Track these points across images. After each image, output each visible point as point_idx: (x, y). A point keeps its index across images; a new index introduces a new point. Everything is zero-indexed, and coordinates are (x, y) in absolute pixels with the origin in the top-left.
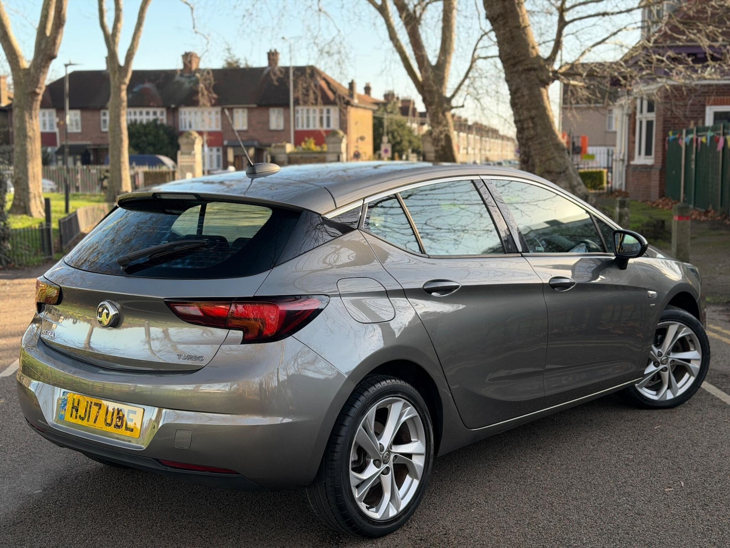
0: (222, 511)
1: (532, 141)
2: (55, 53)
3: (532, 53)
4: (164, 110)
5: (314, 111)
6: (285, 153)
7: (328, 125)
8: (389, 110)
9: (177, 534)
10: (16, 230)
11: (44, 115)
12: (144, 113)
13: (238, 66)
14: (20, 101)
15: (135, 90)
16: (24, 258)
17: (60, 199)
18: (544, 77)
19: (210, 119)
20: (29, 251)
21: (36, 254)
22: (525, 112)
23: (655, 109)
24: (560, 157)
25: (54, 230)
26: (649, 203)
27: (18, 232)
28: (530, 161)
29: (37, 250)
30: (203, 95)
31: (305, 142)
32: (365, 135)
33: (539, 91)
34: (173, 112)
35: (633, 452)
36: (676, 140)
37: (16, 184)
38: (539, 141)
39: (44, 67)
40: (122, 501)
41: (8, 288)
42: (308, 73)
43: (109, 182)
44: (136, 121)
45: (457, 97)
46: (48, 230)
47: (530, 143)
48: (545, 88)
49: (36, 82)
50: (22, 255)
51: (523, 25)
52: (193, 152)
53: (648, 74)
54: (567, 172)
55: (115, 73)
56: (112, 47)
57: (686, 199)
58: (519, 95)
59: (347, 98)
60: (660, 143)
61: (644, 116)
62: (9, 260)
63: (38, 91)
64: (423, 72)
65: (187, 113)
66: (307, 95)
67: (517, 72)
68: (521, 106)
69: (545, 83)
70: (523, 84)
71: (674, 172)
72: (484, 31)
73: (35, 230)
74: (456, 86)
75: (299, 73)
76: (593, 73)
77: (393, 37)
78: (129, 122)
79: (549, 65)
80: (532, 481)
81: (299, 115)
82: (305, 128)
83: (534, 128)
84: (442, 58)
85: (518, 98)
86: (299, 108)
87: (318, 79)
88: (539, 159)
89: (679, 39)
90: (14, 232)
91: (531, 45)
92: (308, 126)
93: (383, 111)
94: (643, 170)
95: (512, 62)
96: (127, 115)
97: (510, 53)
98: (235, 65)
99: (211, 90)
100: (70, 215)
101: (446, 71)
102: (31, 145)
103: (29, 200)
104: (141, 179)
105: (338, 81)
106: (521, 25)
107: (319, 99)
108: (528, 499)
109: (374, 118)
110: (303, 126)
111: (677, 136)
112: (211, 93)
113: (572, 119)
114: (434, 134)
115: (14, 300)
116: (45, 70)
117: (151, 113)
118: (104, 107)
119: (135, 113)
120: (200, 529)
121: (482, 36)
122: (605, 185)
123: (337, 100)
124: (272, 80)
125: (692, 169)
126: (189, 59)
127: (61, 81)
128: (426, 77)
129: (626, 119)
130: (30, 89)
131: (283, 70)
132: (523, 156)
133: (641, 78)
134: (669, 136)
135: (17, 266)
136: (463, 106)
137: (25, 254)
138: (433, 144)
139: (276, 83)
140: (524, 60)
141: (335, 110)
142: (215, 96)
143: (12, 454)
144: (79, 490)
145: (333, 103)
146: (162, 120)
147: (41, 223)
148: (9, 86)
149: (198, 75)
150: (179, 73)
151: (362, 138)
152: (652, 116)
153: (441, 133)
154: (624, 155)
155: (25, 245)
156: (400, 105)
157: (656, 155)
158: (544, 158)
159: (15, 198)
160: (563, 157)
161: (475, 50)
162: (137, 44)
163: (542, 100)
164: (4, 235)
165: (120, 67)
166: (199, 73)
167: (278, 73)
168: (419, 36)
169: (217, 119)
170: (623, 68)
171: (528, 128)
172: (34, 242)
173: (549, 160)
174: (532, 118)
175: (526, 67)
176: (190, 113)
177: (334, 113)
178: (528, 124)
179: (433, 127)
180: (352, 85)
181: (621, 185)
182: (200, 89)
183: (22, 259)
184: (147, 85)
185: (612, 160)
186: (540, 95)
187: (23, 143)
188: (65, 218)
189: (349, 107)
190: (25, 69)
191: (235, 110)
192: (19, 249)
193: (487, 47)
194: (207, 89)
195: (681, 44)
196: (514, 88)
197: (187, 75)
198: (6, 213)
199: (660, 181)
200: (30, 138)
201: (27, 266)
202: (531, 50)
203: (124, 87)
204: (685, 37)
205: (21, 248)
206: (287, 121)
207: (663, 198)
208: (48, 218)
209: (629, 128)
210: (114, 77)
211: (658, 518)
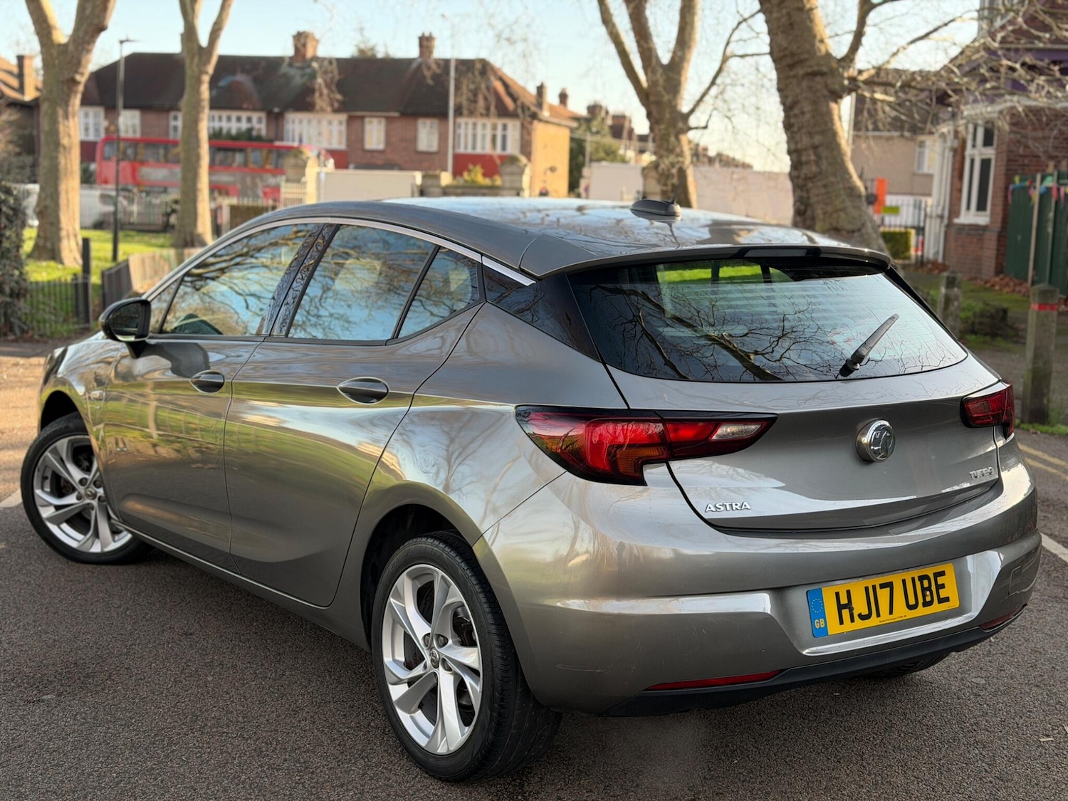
0: (337, 742)
1: (813, 182)
2: (105, 23)
3: (819, 49)
4: (263, 115)
5: (484, 126)
6: (439, 186)
7: (504, 147)
8: (594, 129)
9: (266, 780)
10: (37, 283)
11: (86, 115)
12: (234, 119)
13: (374, 56)
14: (51, 91)
15: (222, 83)
16: (48, 325)
17: (105, 241)
18: (837, 87)
19: (331, 132)
20: (55, 315)
21: (65, 321)
22: (804, 137)
23: (995, 142)
24: (854, 207)
25: (94, 285)
26: (979, 281)
27: (40, 287)
28: (809, 213)
29: (67, 314)
30: (321, 94)
31: (469, 171)
32: (557, 164)
33: (828, 106)
34: (276, 119)
35: (984, 674)
36: (1025, 191)
37: (41, 214)
38: (824, 182)
39: (89, 43)
40: (181, 720)
41: (21, 370)
42: (477, 70)
43: (178, 219)
44: (221, 129)
45: (697, 113)
46: (86, 285)
47: (810, 185)
48: (836, 102)
49: (77, 64)
50: (45, 321)
51: (808, 6)
52: (303, 180)
53: (993, 88)
54: (864, 231)
55: (192, 58)
56: (190, 17)
57: (1036, 278)
58: (796, 111)
59: (533, 109)
60: (1001, 194)
61: (977, 152)
62: (25, 328)
63: (78, 77)
64: (650, 74)
65: (297, 121)
66: (475, 102)
67: (795, 76)
68: (800, 129)
69: (837, 96)
70: (804, 95)
71: (1019, 238)
72: (741, 16)
73: (66, 284)
74: (697, 97)
75: (464, 68)
76: (909, 82)
77: (607, 19)
78: (211, 131)
79: (844, 68)
80: (828, 716)
81: (462, 131)
82: (470, 151)
83: (817, 163)
84: (679, 54)
85: (795, 116)
86: (462, 121)
87: (492, 78)
88: (822, 209)
89: (1039, 38)
90: (34, 286)
91: (818, 37)
92: (474, 147)
93: (585, 131)
94: (972, 232)
95: (789, 61)
96: (209, 120)
97: (786, 48)
98: (369, 54)
99: (334, 88)
100: (119, 264)
101: (683, 73)
102: (66, 159)
103: (59, 239)
104: (225, 217)
105: (521, 82)
106: (804, 7)
107: (493, 109)
108: (823, 745)
109: (572, 140)
110: (466, 147)
111: (1027, 183)
112: (333, 92)
113: (867, 153)
114: (662, 166)
115: (28, 389)
116: (90, 47)
117: (244, 120)
118: (174, 107)
119: (220, 119)
120: (301, 771)
121: (739, 23)
122: (912, 252)
123: (519, 111)
124: (424, 77)
125: (1048, 234)
126: (302, 41)
127: (112, 68)
128: (652, 81)
129: (949, 155)
130: (66, 75)
131: (441, 63)
132: (798, 204)
133: (982, 94)
134: (1014, 183)
135: (36, 337)
136: (706, 127)
137: (50, 319)
138: (659, 181)
139: (430, 82)
140: (806, 60)
141: (515, 126)
142: (339, 97)
143: (11, 632)
144: (113, 698)
145: (513, 115)
146: (259, 130)
147: (75, 275)
148: (37, 71)
149: (315, 65)
150: (287, 61)
151: (553, 169)
152: (990, 152)
153: (673, 165)
154: (943, 209)
155: (49, 306)
156: (609, 122)
157: (992, 210)
158: (829, 209)
159: (38, 236)
160: (859, 208)
161: (728, 43)
162: (227, 15)
163: (831, 121)
164: (20, 289)
165: (200, 48)
166: (317, 62)
167: (434, 67)
168: (646, 19)
169: (340, 132)
170: (957, 76)
171: (808, 163)
172: (64, 302)
173: (837, 211)
174: (815, 147)
175: (809, 70)
176: (301, 122)
177: (513, 129)
178: (808, 155)
179: (660, 157)
180: (540, 89)
181: (937, 253)
182: (317, 86)
183: (45, 327)
184: (240, 78)
185: (926, 215)
186: (829, 113)
187: (54, 154)
188: (110, 269)
189: (536, 122)
190: (60, 45)
191: (367, 120)
192: (41, 312)
193: (745, 41)
194: (328, 86)
195: (1041, 45)
196: (789, 101)
197: (298, 64)
198: (23, 257)
199: (998, 250)
200: (65, 148)
201: (51, 337)
202: (818, 44)
203: (206, 79)
204: (1047, 36)
205: (44, 310)
206: (443, 139)
207: (1001, 276)
208: (86, 268)
209: (953, 170)
210: (192, 62)
211: (1033, 787)
